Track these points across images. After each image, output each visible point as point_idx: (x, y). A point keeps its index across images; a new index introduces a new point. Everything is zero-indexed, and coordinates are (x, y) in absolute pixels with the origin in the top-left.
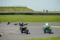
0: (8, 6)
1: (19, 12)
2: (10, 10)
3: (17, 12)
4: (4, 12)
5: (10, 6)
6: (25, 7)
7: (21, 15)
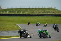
0: (38, 8)
1: (49, 13)
2: (40, 11)
3: (47, 13)
4: (34, 14)
5: (40, 8)
6: (55, 8)
7: (51, 17)
